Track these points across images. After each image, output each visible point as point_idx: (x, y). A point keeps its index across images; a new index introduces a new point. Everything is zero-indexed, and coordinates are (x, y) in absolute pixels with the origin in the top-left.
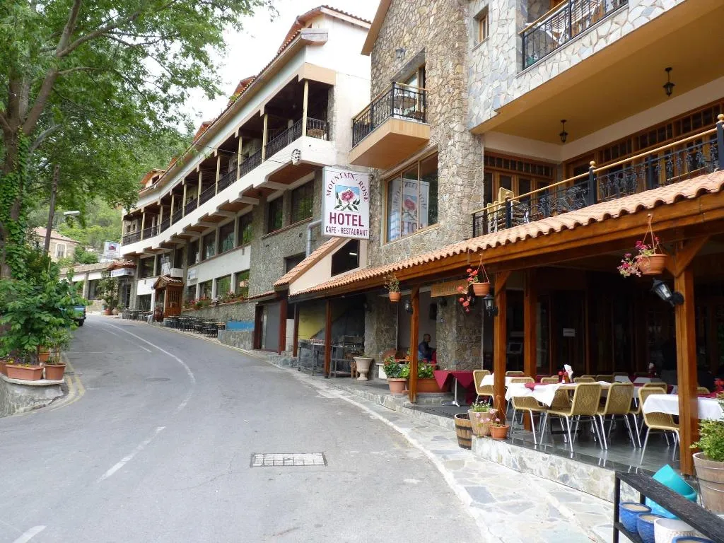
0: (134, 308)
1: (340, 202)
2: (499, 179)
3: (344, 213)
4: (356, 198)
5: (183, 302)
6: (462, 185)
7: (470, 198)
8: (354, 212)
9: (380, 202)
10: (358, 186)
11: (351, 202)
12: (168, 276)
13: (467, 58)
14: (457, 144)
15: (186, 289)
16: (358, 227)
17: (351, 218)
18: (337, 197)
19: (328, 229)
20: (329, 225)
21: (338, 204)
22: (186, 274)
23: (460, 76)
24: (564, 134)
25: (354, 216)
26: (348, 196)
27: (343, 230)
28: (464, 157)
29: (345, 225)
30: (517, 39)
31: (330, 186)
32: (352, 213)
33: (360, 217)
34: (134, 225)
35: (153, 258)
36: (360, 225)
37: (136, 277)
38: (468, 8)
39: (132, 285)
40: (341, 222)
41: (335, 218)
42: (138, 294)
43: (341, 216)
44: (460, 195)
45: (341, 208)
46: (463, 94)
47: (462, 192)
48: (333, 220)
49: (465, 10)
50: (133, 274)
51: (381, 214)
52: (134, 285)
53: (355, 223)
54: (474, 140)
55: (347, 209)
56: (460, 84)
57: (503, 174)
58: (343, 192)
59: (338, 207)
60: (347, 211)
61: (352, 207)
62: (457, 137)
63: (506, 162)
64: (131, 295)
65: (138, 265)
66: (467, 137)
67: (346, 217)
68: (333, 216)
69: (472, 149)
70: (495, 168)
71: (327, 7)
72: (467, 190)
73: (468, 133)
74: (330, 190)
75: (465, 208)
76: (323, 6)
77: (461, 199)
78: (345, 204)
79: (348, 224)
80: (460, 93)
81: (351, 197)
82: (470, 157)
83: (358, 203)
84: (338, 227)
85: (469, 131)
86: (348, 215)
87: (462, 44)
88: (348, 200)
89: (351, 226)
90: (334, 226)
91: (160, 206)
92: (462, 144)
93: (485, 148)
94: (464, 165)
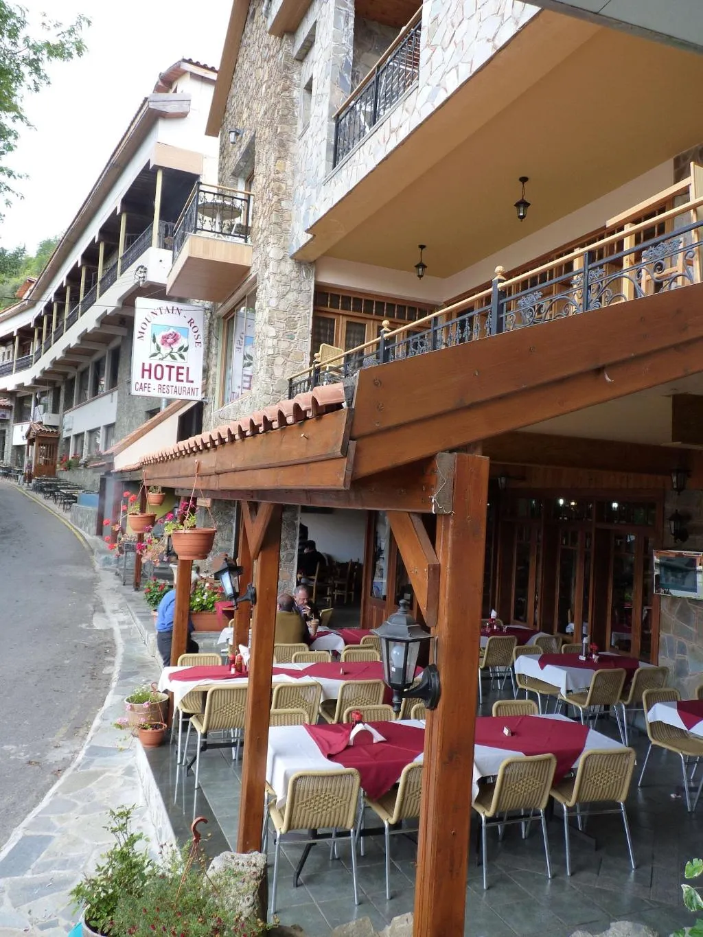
0: (9, 461)
1: (158, 348)
2: (345, 327)
3: (164, 363)
4: (182, 342)
5: (58, 460)
6: (275, 337)
7: (288, 356)
8: (179, 362)
9: (218, 350)
10: (188, 325)
11: (176, 347)
12: (41, 423)
13: (292, 149)
14: (272, 277)
15: (62, 441)
16: (185, 384)
17: (174, 371)
18: (154, 341)
19: (138, 386)
20: (141, 381)
21: (154, 350)
22: (61, 421)
23: (281, 176)
24: (421, 265)
25: (179, 368)
26: (170, 340)
27: (161, 388)
28: (283, 296)
29: (165, 381)
30: (329, 126)
31: (144, 326)
32: (176, 364)
33: (188, 368)
34: (9, 352)
35: (31, 396)
36: (188, 381)
37: (12, 420)
38: (300, 74)
39: (7, 431)
40: (159, 375)
41: (150, 371)
42: (14, 444)
43: (159, 369)
44: (271, 352)
45: (159, 356)
46: (283, 203)
47: (274, 347)
48: (146, 374)
49: (295, 77)
50: (8, 417)
51: (216, 366)
52: (9, 431)
53: (180, 377)
54: (299, 271)
55: (169, 357)
56: (279, 188)
57: (351, 320)
58: (164, 333)
59: (155, 355)
60: (169, 361)
61: (177, 356)
62: (272, 266)
63: (358, 301)
64: (6, 445)
65: (13, 405)
66: (288, 267)
67: (166, 370)
68: (147, 367)
69: (294, 285)
70: (340, 311)
71: (190, 61)
72: (284, 345)
73: (290, 261)
74: (142, 331)
75: (278, 372)
76: (184, 60)
77: (274, 356)
78: (165, 350)
79: (170, 379)
80: (280, 201)
81: (175, 341)
82: (291, 297)
83: (186, 349)
84: (154, 383)
85: (291, 258)
86: (170, 367)
87: (287, 128)
88: (170, 344)
89: (174, 382)
90: (148, 381)
91: (33, 329)
92: (278, 278)
93: (316, 282)
94: (281, 307)
